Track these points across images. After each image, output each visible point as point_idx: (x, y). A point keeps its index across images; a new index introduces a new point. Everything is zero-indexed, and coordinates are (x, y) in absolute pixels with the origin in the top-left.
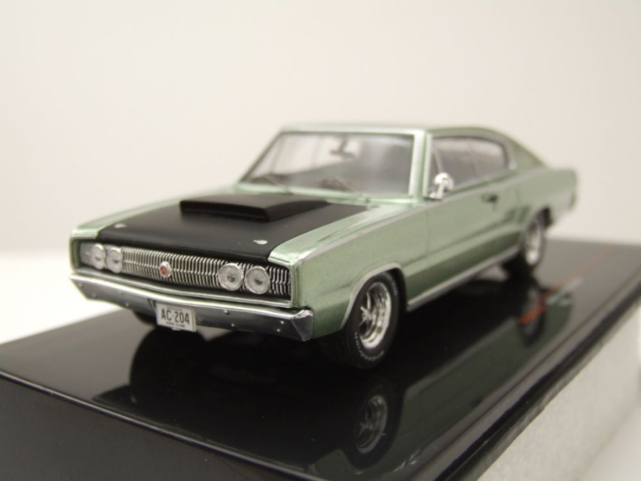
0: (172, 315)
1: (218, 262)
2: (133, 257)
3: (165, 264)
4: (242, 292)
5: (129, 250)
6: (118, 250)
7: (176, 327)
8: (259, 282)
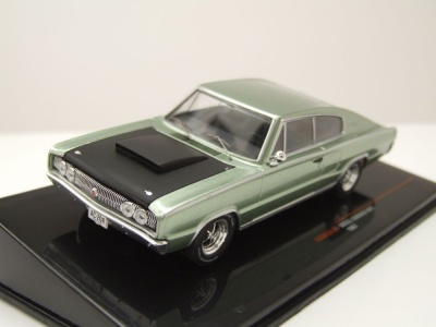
0: (96, 215)
1: (123, 199)
2: (80, 177)
3: (94, 189)
4: (132, 219)
5: (79, 172)
6: (73, 169)
7: (98, 222)
8: (142, 218)
